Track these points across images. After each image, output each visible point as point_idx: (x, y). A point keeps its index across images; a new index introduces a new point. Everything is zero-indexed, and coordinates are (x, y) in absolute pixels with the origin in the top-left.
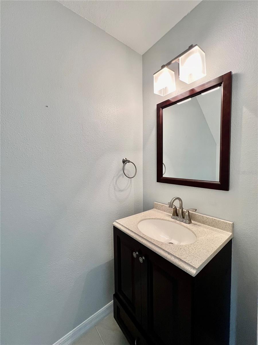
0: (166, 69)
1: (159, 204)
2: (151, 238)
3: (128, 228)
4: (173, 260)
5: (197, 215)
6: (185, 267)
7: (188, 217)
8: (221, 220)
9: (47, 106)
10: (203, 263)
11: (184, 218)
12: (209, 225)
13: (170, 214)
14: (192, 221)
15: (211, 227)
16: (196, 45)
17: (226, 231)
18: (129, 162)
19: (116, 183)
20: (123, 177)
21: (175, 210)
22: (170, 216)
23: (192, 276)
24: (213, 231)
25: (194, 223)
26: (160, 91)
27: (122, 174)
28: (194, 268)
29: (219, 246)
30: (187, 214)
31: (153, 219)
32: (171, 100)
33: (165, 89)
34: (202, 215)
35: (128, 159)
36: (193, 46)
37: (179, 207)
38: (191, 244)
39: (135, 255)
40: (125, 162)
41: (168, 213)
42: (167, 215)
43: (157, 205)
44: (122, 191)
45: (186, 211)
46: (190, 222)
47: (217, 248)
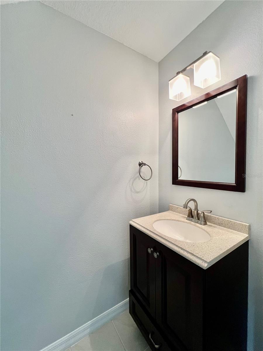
0: (181, 75)
1: (175, 206)
2: (165, 236)
3: (143, 226)
4: (185, 255)
5: (213, 216)
6: (197, 261)
7: (203, 219)
8: (237, 222)
9: (72, 115)
10: (215, 258)
11: (199, 219)
12: (225, 227)
13: (185, 216)
14: (207, 223)
15: (227, 229)
16: (210, 52)
17: (242, 232)
18: (145, 164)
19: (132, 185)
20: (139, 179)
21: (190, 211)
22: (185, 217)
23: (203, 268)
24: (227, 232)
25: (209, 225)
26: (176, 96)
27: (138, 176)
28: (206, 262)
29: (233, 245)
30: (202, 215)
31: (168, 220)
32: (186, 104)
33: (181, 95)
34: (218, 217)
35: (143, 162)
36: (207, 53)
37: (194, 208)
38: (205, 242)
39: (149, 251)
40: (141, 165)
41: (184, 216)
42: (182, 217)
43: (172, 207)
44: (138, 192)
45: (201, 212)
46: (205, 224)
47: (231, 246)
